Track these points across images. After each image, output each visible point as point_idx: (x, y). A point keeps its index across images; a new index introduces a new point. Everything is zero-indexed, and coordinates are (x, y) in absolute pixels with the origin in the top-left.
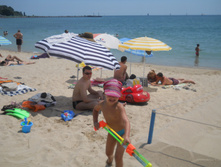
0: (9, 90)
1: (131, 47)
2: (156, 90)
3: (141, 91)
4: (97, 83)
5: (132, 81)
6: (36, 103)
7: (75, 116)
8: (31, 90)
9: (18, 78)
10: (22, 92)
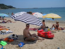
0: (3, 32)
1: (47, 17)
2: (56, 32)
3: (51, 34)
5: (47, 29)
6: (11, 38)
7: (24, 44)
8: (11, 32)
9: (9, 27)
10: (8, 33)
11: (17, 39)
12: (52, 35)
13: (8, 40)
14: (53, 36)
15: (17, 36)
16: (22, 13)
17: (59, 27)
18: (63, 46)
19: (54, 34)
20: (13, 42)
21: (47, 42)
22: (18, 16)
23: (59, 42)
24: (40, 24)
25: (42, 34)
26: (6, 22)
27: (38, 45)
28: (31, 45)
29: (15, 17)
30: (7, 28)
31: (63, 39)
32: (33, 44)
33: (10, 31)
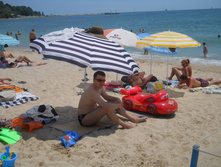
0: (5, 100)
1: (152, 43)
3: (166, 99)
4: (112, 87)
5: (153, 84)
6: (32, 119)
7: (80, 138)
8: (32, 99)
9: (22, 82)
10: (21, 102)
11: (55, 120)
12: (170, 103)
13: (26, 126)
14: (175, 107)
15: (53, 111)
16: (68, 33)
17: (194, 76)
18: (209, 140)
19: (178, 100)
20: (40, 131)
21: (155, 128)
22: (54, 43)
23: (195, 126)
24: (131, 69)
25: (136, 103)
26: (12, 64)
27: (126, 138)
28: (101, 139)
29: (47, 47)
30: (18, 85)
31: (208, 117)
32: (108, 134)
33: (28, 95)
